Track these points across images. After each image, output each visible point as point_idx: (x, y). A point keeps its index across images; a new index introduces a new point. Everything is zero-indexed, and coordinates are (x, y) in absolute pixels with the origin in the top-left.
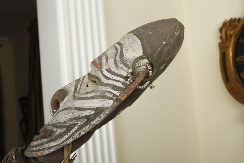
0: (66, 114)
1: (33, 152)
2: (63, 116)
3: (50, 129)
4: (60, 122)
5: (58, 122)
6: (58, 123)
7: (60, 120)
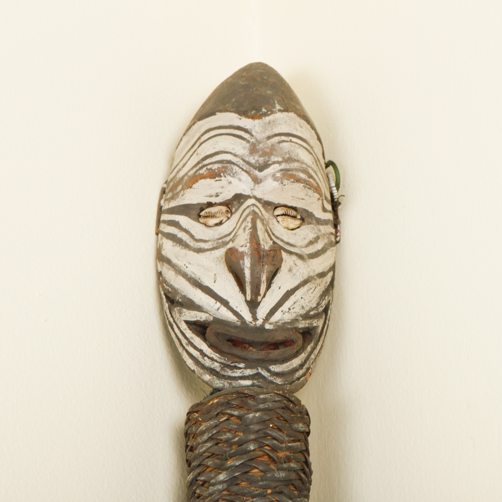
0: (313, 289)
1: (301, 379)
2: (310, 295)
3: (307, 325)
4: (311, 308)
5: (307, 309)
6: (310, 311)
7: (308, 304)
